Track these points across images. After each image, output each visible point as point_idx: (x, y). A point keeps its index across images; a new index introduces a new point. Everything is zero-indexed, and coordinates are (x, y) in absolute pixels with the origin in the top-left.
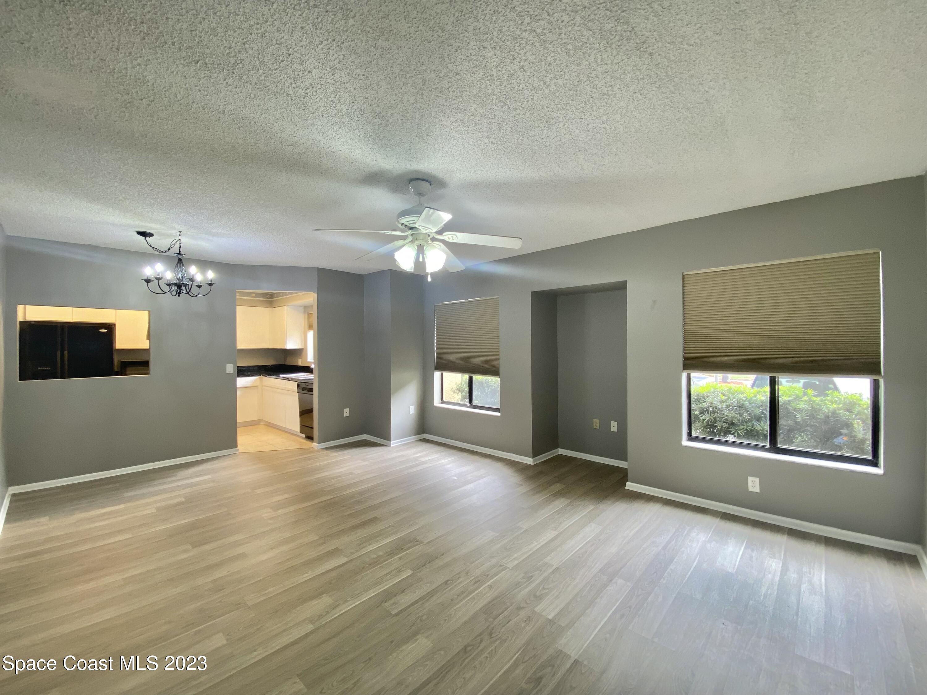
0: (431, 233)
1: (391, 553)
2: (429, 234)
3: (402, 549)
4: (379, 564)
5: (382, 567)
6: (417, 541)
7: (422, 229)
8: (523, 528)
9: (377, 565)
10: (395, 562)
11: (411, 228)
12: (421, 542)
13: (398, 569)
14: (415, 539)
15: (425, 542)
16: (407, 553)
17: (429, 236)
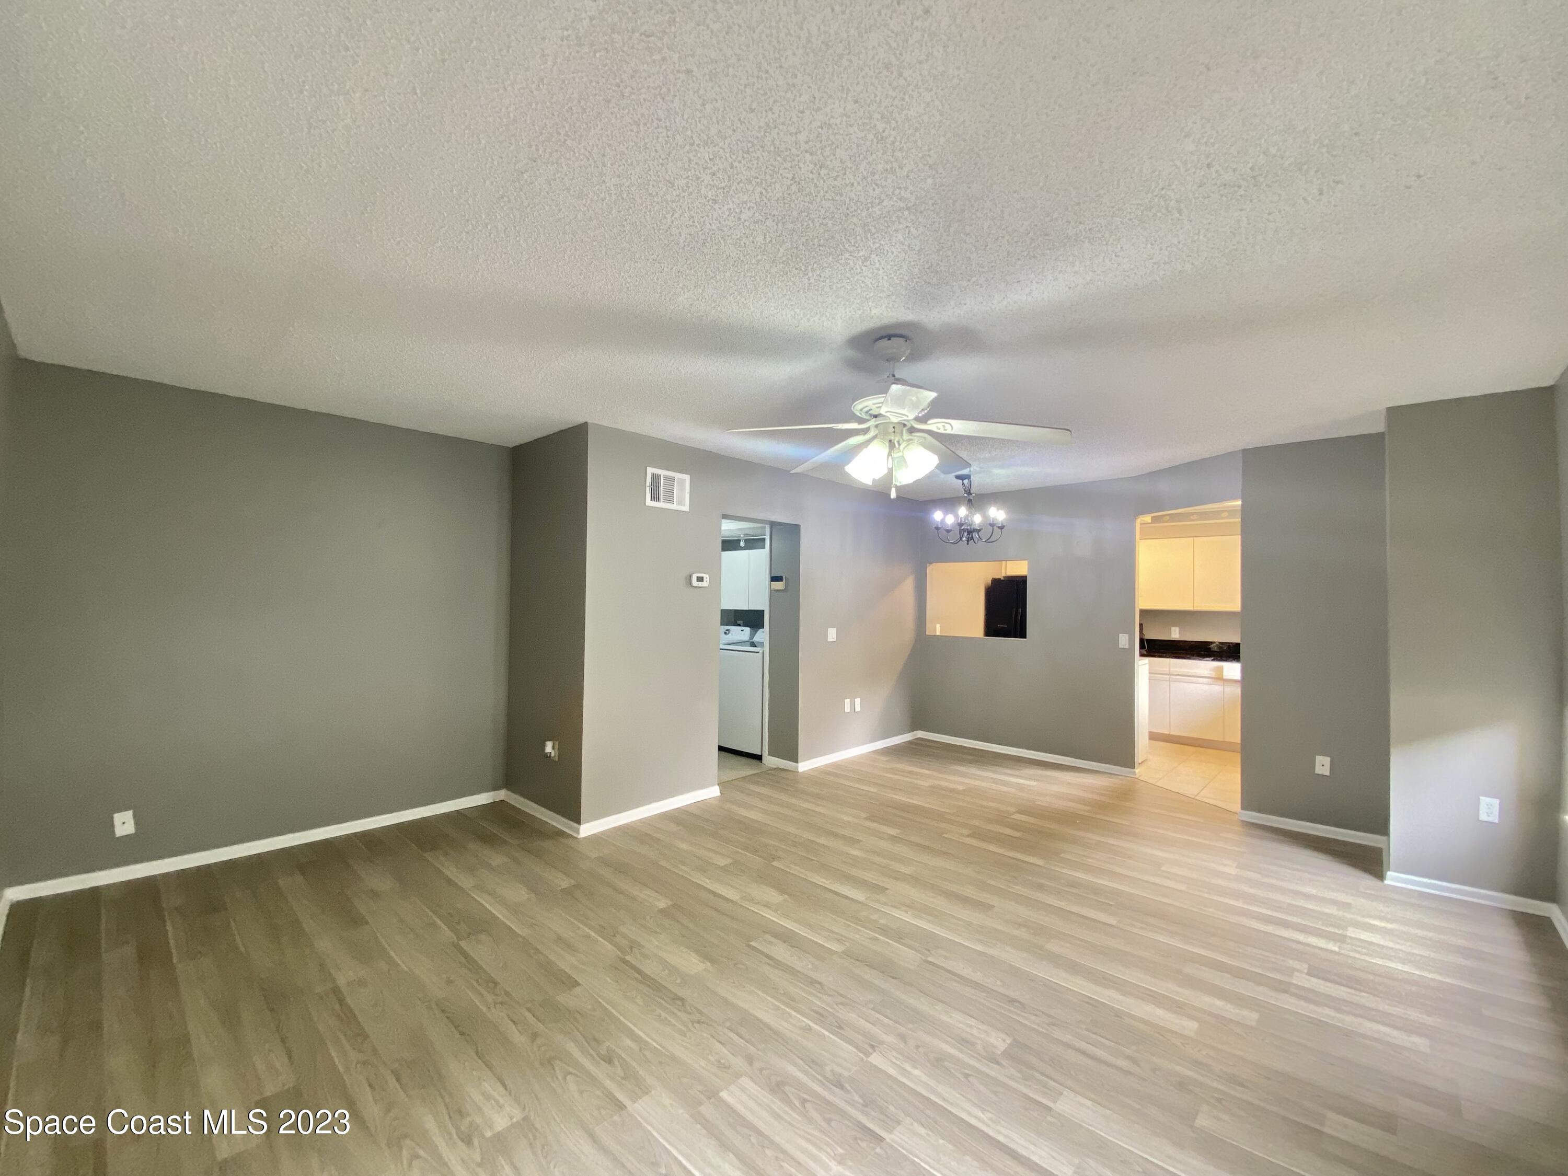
0: (908, 421)
2: (906, 423)
7: (890, 417)
11: (876, 416)
17: (905, 425)
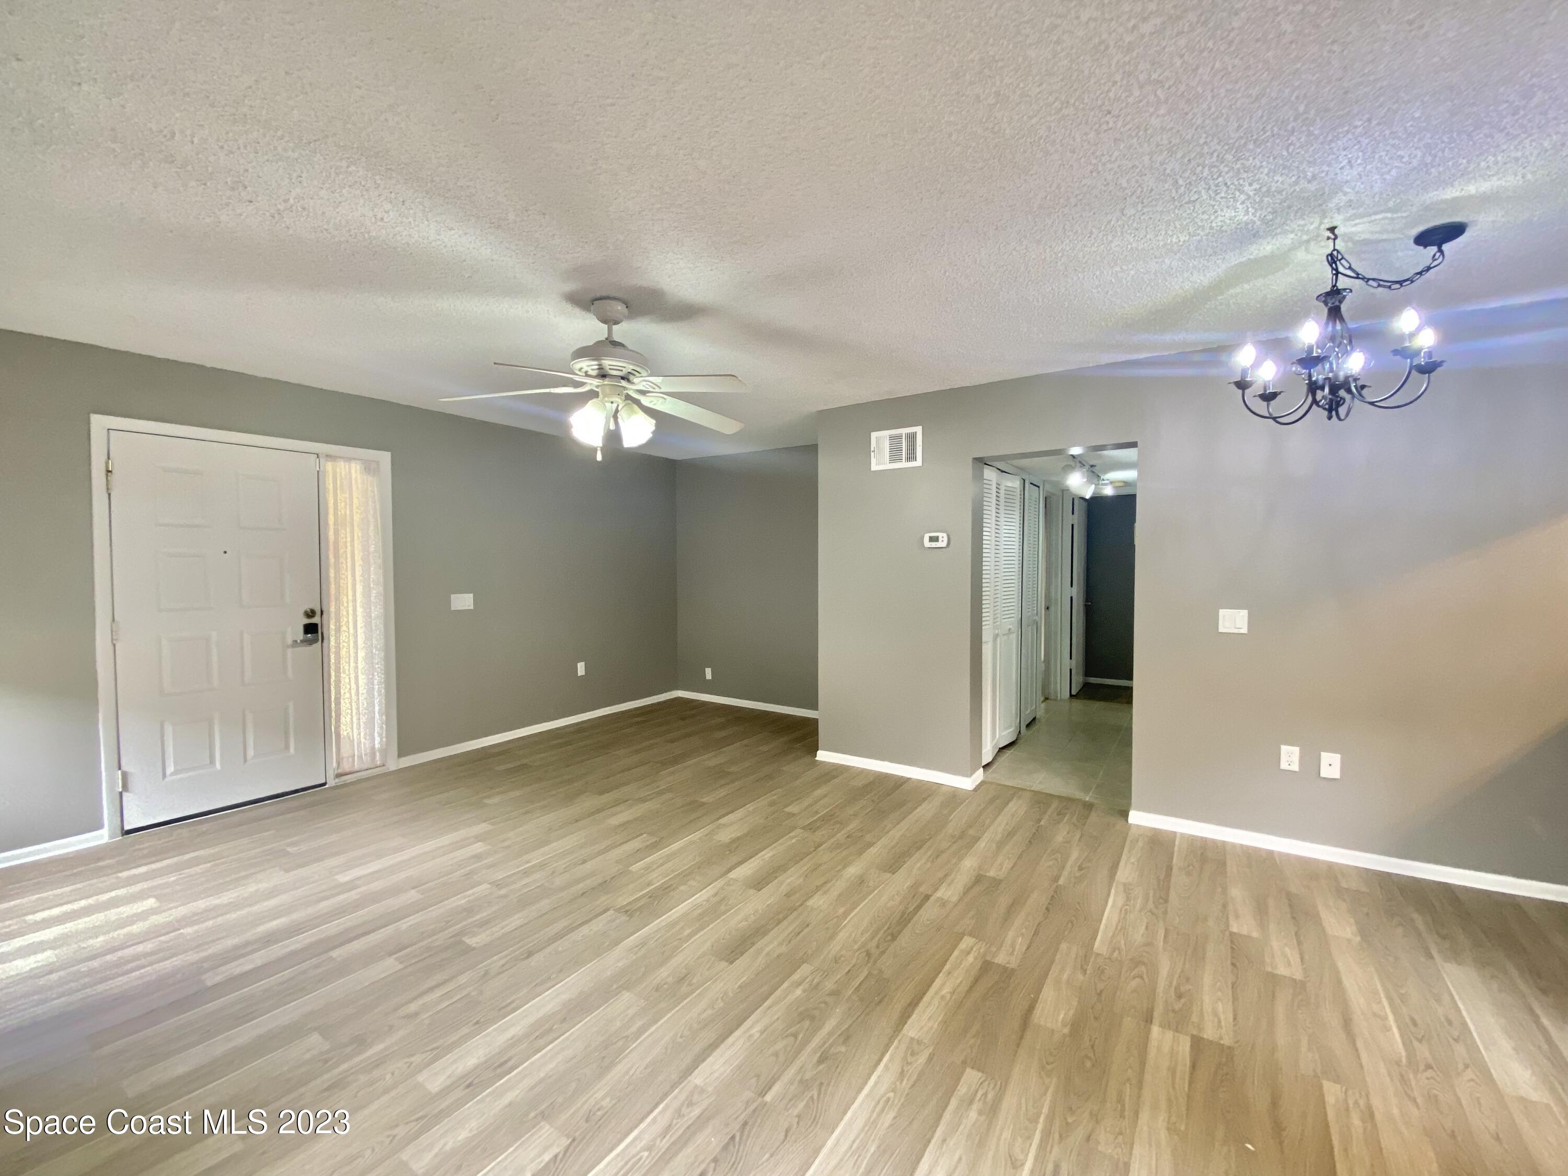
1: (666, 889)
3: (650, 897)
4: (678, 875)
5: (673, 871)
6: (627, 911)
8: (396, 959)
9: (682, 872)
10: (658, 879)
12: (618, 910)
13: (650, 870)
14: (631, 916)
15: (611, 912)
16: (641, 891)
